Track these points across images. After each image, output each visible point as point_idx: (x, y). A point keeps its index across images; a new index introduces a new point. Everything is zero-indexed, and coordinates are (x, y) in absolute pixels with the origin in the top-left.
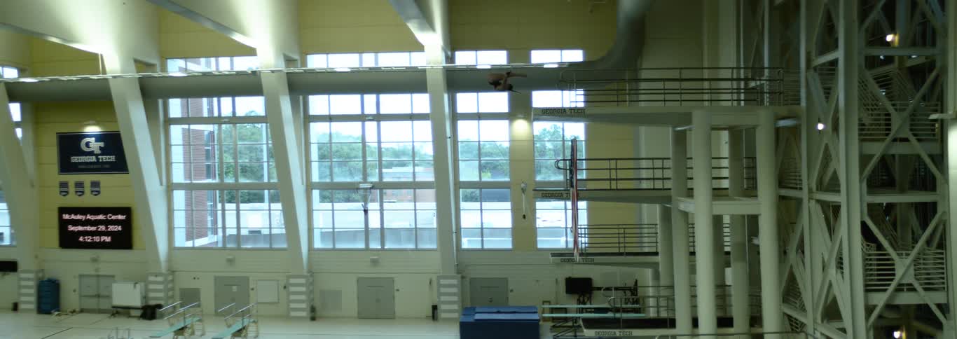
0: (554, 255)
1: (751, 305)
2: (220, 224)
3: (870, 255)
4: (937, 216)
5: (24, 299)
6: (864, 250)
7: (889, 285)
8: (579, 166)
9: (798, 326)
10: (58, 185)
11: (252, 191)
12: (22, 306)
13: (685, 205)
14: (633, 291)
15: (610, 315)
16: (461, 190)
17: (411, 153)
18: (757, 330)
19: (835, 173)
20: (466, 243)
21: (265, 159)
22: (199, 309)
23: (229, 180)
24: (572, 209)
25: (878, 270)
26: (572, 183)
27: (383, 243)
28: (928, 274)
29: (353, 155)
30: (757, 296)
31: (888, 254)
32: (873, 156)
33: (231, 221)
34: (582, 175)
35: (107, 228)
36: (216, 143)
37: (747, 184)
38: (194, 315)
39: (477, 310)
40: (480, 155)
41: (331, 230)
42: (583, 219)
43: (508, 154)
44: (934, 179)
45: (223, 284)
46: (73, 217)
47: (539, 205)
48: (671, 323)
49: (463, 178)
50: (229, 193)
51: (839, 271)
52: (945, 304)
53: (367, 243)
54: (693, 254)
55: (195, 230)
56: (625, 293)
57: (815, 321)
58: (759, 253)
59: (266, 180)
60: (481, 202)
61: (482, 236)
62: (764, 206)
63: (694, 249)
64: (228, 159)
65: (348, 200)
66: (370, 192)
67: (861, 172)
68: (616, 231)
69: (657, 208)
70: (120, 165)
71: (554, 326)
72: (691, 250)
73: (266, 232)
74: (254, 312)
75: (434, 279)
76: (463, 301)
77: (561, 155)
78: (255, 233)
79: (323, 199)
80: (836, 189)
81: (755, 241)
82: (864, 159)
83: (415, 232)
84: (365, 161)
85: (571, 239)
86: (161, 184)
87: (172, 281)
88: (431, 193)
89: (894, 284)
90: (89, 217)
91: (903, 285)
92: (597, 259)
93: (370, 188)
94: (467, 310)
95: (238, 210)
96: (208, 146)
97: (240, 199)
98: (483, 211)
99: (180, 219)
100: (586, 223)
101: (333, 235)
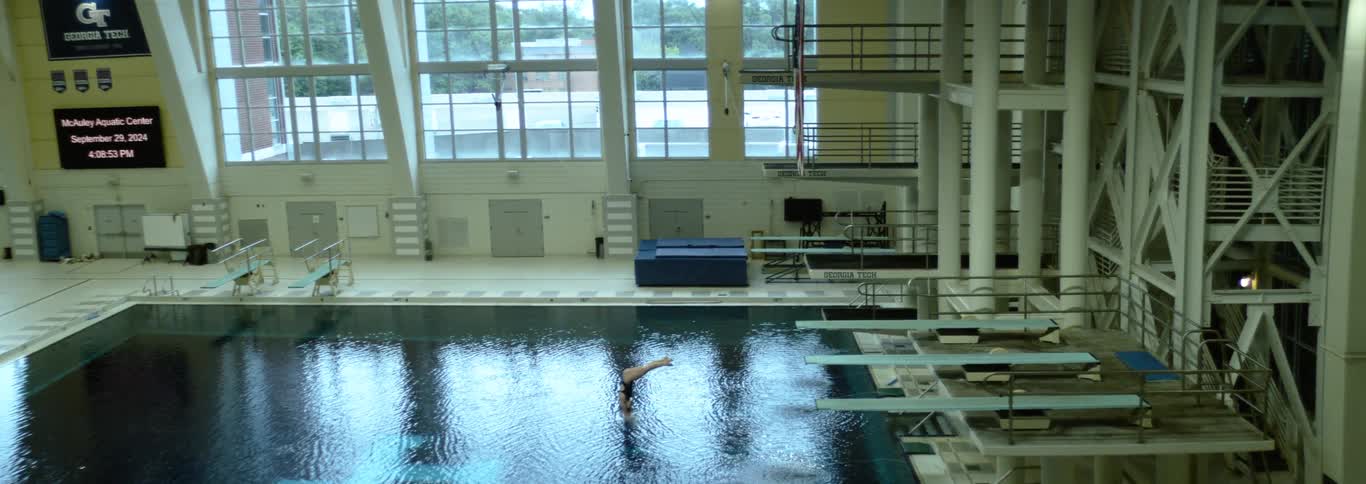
0: (768, 166)
1: (1045, 239)
2: (289, 127)
3: (1218, 172)
4: (1320, 119)
5: (18, 242)
6: (1211, 164)
7: (1241, 214)
8: (806, 37)
9: (1109, 269)
10: (48, 76)
11: (333, 78)
12: (17, 252)
13: (959, 95)
14: (879, 218)
15: (846, 250)
16: (635, 72)
17: (562, 16)
18: (1051, 273)
19: (1179, 52)
20: (643, 150)
21: (349, 29)
22: (268, 249)
23: (299, 62)
24: (796, 101)
25: (1228, 193)
26: (796, 61)
27: (524, 152)
28: (1298, 201)
29: (477, 21)
30: (1053, 226)
31: (1244, 172)
32: (1237, 25)
33: (305, 123)
34: (812, 50)
35: (127, 138)
36: (275, 5)
37: (1051, 65)
38: (260, 257)
39: (660, 244)
40: (663, 19)
41: (450, 133)
42: (811, 114)
43: (704, 19)
44: (1321, 64)
45: (298, 213)
46: (76, 123)
47: (748, 94)
48: (932, 262)
49: (637, 55)
50: (300, 82)
51: (1173, 193)
52: (1318, 243)
53: (502, 151)
54: (967, 166)
55: (253, 137)
56: (868, 220)
57: (1132, 262)
58: (1060, 166)
59: (351, 61)
60: (665, 90)
61: (666, 141)
62: (1072, 100)
63: (969, 159)
64: (295, 30)
65: (472, 89)
66: (504, 76)
67: (1217, 50)
68: (858, 132)
69: (919, 98)
70: (137, 44)
71: (767, 266)
72: (965, 160)
73: (356, 137)
74: (345, 251)
75: (599, 202)
76: (639, 230)
77: (782, 20)
78: (341, 140)
79: (436, 88)
80: (1177, 75)
81: (1057, 150)
82: (1224, 31)
83: (570, 135)
84: (494, 30)
85: (793, 145)
86: (200, 70)
87: (227, 210)
88: (592, 77)
89: (1248, 214)
90: (99, 122)
91: (1260, 215)
92: (830, 172)
93: (504, 71)
94: (645, 244)
95: (314, 106)
96: (263, 10)
97: (316, 90)
98: (668, 104)
99: (231, 122)
100: (815, 121)
101: (452, 140)
